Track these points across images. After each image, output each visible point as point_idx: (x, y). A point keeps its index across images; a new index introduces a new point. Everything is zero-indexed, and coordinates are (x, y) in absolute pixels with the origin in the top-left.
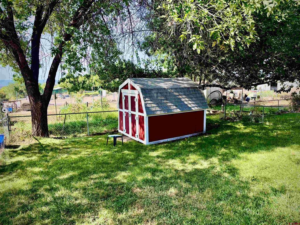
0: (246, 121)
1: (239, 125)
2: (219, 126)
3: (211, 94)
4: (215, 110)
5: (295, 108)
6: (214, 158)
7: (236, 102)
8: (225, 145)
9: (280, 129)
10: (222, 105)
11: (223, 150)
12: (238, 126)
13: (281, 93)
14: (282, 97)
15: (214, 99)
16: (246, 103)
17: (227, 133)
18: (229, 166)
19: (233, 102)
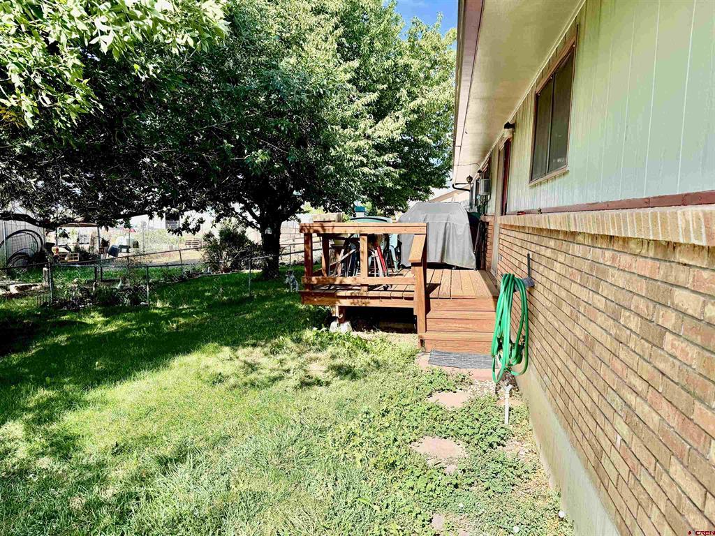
0: (109, 305)
1: (93, 317)
2: (35, 325)
3: (7, 238)
4: (26, 282)
5: (214, 266)
6: (11, 423)
7: (85, 258)
8: (48, 379)
9: (186, 314)
10: (45, 269)
11: (43, 393)
12: (89, 321)
13: (182, 235)
14: (189, 244)
15: (21, 253)
16: (109, 260)
17: (57, 343)
18: (55, 436)
19: (77, 258)
